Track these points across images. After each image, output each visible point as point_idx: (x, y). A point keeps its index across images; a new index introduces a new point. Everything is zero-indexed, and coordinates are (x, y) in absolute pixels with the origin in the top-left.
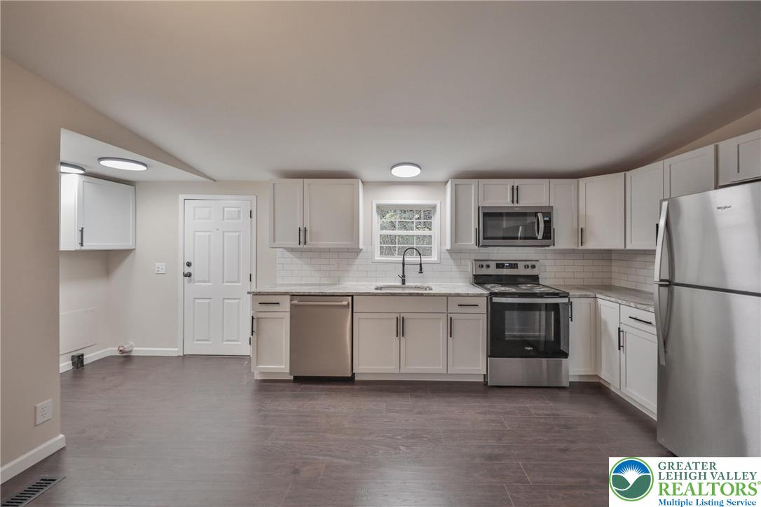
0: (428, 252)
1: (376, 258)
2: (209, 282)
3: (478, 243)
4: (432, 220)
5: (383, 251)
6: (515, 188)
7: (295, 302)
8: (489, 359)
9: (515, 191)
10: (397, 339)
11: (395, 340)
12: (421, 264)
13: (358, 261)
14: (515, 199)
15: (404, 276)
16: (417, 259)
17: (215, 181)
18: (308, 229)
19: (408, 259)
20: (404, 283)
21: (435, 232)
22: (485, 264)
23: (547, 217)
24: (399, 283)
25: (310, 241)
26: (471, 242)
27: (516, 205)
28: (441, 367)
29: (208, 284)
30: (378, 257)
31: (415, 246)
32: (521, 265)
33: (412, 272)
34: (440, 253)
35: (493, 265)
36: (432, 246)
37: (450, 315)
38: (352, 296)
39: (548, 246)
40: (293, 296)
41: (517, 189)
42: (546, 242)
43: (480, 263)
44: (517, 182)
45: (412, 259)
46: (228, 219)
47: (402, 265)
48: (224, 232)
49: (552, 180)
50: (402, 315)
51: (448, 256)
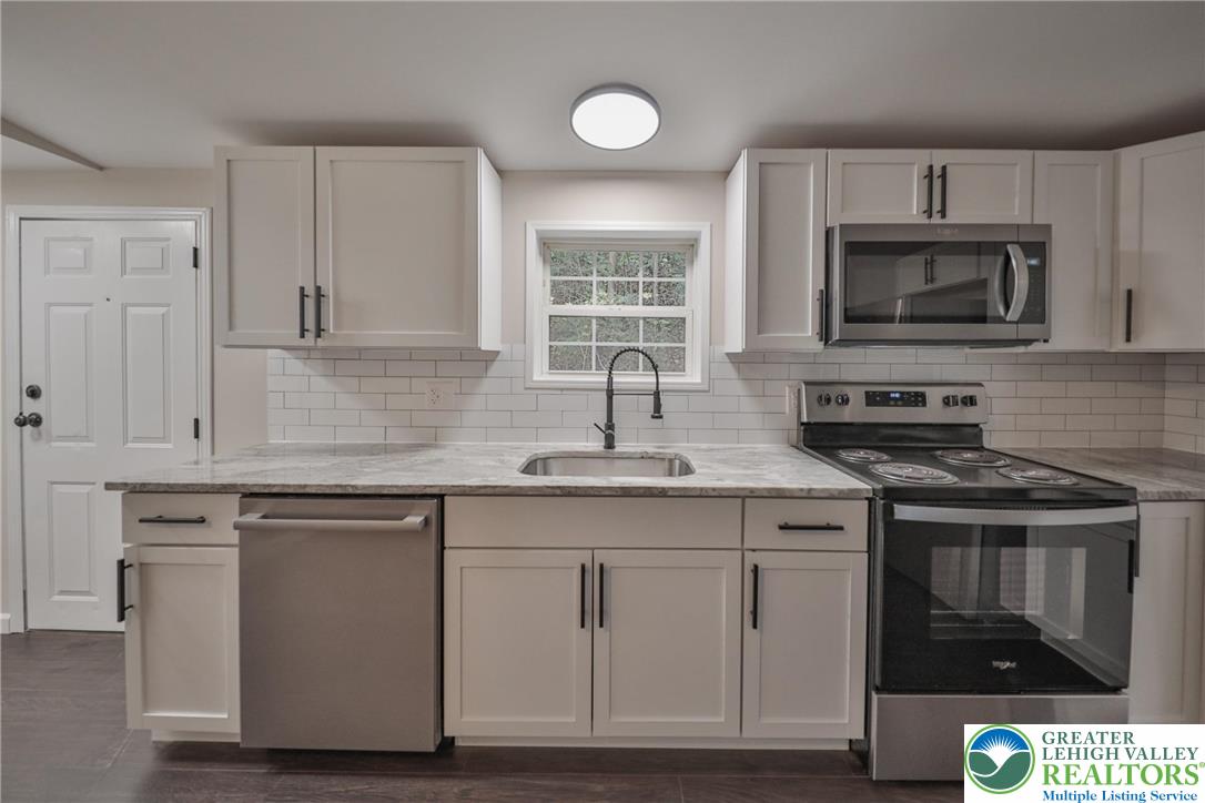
0: (677, 361)
1: (535, 378)
2: (87, 438)
3: (825, 334)
4: (687, 280)
5: (558, 361)
6: (937, 171)
7: (252, 518)
8: (875, 697)
9: (937, 184)
10: (586, 633)
11: (577, 637)
12: (657, 394)
13: (487, 385)
14: (937, 206)
15: (610, 426)
16: (648, 380)
17: (101, 168)
18: (328, 289)
19: (622, 379)
20: (610, 444)
21: (694, 307)
22: (834, 392)
23: (1033, 257)
24: (595, 444)
25: (335, 327)
26: (804, 332)
27: (936, 220)
28: (722, 720)
29: (86, 444)
30: (541, 373)
31: (641, 345)
32: (934, 396)
33: (632, 415)
34: (709, 364)
35: (856, 396)
36: (687, 345)
37: (751, 558)
38: (441, 497)
39: (1027, 342)
40: (251, 496)
41: (943, 176)
42: (1028, 330)
43: (823, 392)
44: (940, 157)
45: (633, 378)
46: (135, 270)
47: (604, 396)
48: (124, 307)
49: (1039, 154)
50: (601, 557)
51: (730, 370)
